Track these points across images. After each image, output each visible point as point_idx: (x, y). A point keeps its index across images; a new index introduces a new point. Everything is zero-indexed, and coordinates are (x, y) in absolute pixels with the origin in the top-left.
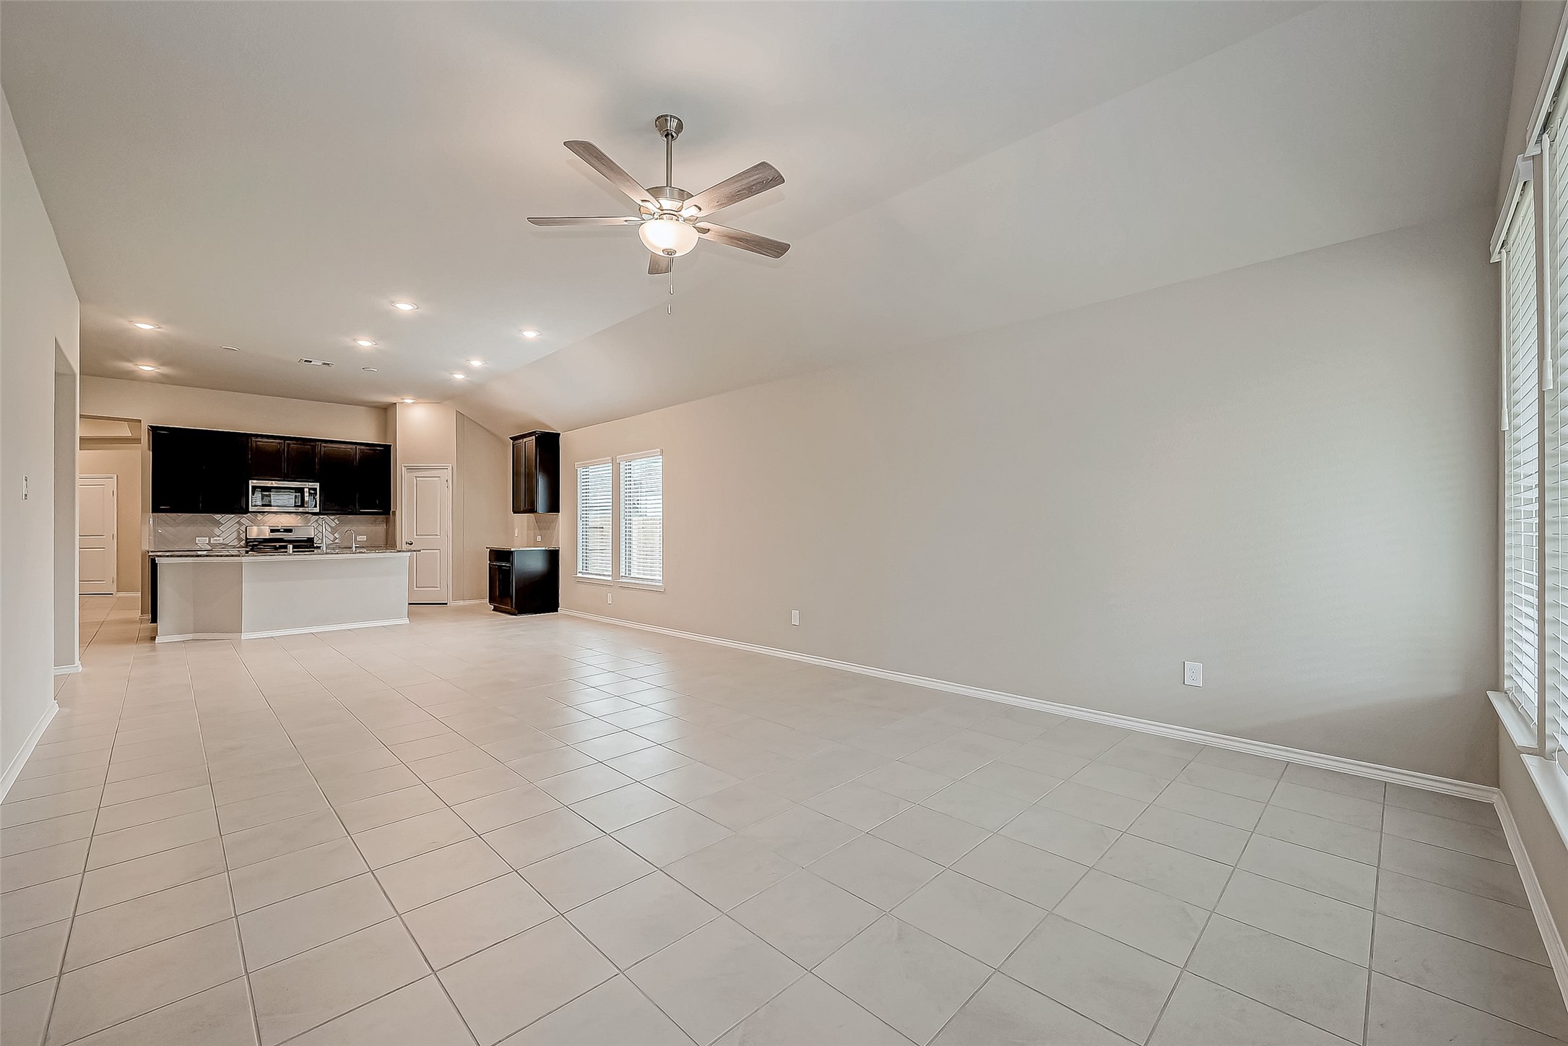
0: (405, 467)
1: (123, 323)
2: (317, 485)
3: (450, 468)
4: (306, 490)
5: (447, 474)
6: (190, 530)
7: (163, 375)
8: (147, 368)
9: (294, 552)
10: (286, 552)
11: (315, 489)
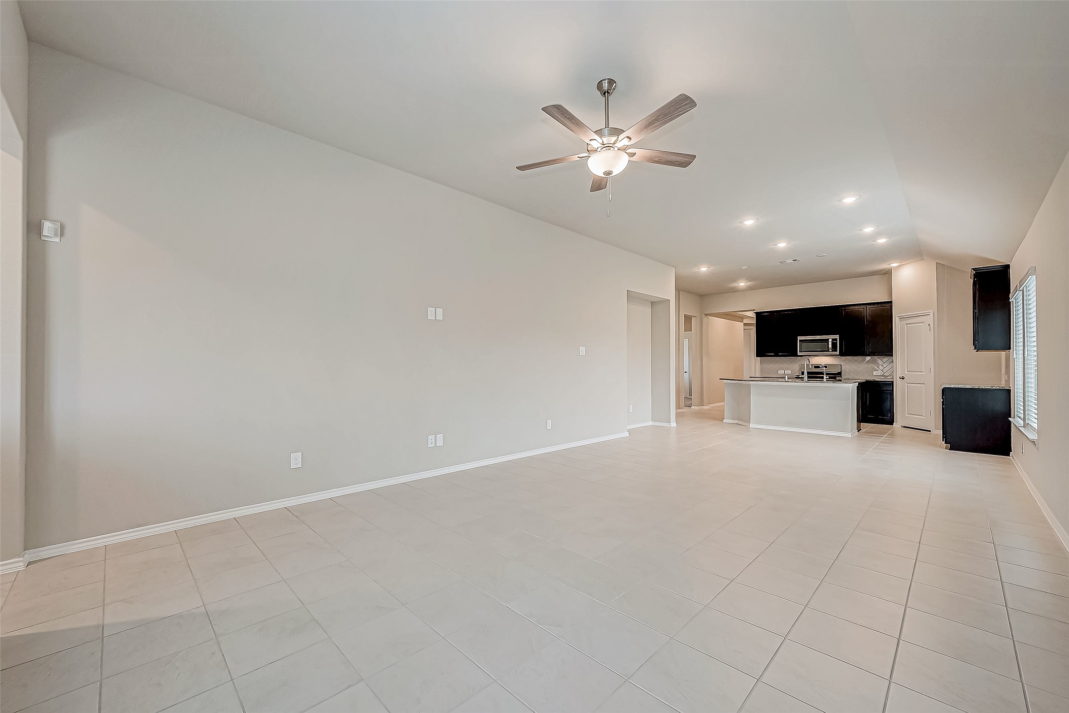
0: (898, 317)
1: (696, 270)
2: (837, 337)
3: (932, 314)
4: (830, 340)
5: (929, 319)
6: (776, 366)
7: (749, 287)
8: (742, 284)
9: (808, 380)
10: (803, 380)
11: (836, 339)
